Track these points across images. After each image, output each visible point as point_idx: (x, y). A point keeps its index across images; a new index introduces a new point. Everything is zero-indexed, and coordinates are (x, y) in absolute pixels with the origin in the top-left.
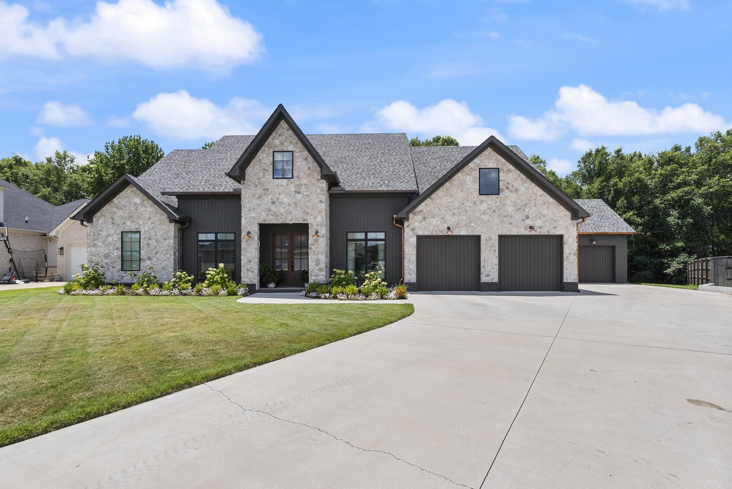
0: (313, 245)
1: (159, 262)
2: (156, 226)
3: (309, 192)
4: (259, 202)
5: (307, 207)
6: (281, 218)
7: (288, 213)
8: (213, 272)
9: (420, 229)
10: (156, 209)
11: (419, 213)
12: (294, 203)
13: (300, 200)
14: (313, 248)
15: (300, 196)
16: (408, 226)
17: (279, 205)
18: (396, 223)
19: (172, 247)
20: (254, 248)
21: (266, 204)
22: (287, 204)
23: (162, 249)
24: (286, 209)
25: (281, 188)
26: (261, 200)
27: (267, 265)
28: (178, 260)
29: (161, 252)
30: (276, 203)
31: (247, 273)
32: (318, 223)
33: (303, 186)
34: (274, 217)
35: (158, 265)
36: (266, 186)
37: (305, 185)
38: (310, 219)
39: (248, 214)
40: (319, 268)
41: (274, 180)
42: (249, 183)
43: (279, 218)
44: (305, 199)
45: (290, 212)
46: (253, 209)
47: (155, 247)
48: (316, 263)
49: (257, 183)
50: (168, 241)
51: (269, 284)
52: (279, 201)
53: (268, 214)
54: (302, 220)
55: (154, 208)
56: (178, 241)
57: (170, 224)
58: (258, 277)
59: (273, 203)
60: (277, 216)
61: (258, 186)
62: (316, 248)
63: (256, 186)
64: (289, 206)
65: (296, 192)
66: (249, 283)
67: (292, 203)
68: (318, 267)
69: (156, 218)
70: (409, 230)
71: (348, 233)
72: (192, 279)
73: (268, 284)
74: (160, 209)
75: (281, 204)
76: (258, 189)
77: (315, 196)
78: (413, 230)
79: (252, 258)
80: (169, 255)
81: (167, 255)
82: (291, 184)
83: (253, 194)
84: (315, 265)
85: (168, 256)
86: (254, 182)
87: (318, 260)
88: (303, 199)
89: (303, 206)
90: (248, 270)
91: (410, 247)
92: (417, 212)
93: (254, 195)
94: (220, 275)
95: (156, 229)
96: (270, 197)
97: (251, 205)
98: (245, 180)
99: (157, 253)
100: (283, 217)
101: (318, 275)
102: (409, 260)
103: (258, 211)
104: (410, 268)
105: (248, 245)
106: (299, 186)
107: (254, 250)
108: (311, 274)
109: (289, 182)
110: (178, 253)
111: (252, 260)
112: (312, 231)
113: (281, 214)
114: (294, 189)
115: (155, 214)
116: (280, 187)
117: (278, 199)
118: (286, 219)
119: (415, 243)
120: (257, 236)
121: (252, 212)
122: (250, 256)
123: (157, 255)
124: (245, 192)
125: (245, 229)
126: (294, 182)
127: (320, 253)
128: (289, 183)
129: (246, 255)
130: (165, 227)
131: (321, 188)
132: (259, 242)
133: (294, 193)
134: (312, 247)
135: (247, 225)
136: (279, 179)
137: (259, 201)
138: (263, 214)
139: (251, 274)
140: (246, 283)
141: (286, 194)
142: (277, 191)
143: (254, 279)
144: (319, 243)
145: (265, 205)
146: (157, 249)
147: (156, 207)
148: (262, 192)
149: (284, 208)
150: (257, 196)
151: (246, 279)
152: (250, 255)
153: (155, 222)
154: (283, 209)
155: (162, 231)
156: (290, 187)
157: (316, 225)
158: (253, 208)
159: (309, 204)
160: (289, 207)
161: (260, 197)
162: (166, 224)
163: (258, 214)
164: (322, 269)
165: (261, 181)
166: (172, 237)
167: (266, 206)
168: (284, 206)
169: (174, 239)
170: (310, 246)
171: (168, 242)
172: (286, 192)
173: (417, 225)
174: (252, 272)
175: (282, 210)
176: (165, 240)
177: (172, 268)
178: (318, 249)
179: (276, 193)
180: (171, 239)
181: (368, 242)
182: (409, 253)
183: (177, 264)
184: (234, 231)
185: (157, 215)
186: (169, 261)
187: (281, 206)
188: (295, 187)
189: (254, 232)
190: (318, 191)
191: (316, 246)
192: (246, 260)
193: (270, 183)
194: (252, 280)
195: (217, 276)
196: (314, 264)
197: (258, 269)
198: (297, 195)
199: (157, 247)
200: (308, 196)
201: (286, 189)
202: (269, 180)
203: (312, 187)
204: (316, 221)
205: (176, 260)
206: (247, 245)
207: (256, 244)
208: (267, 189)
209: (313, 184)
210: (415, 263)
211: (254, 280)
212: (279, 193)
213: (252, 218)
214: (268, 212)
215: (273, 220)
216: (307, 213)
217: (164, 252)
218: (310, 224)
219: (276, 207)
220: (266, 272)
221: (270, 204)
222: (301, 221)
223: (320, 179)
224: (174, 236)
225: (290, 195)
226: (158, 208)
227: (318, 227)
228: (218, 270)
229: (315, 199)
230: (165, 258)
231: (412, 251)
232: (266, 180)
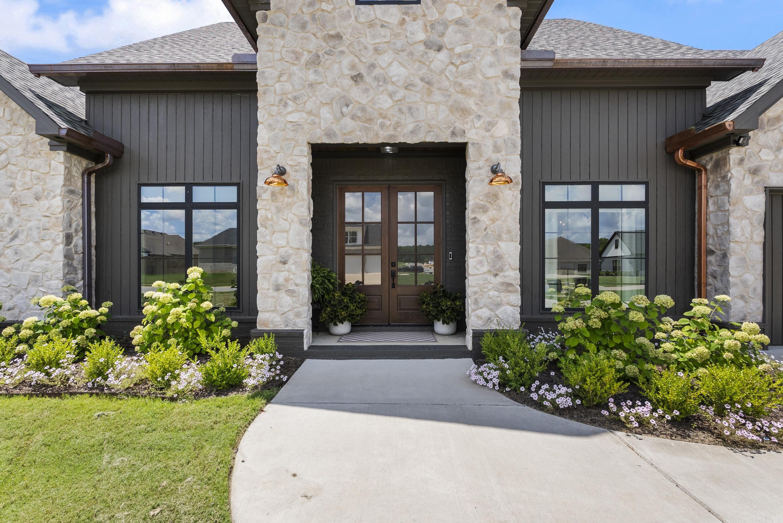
0: (484, 209)
1: (22, 261)
2: (13, 161)
3: (470, 46)
4: (312, 77)
5: (464, 92)
6: (382, 126)
7: (405, 109)
8: (165, 295)
9: (776, 169)
10: (13, 111)
11: (773, 125)
12: (422, 80)
13: (442, 72)
14: (484, 218)
15: (442, 56)
16: (742, 161)
17: (375, 84)
18: (685, 157)
19: (57, 218)
20: (296, 219)
21: (334, 84)
22: (400, 84)
23: (31, 224)
24: (398, 97)
25: (383, 31)
26: (320, 69)
27: (329, 272)
28: (84, 258)
29: (25, 233)
30: (367, 79)
31: (272, 297)
32: (500, 142)
33: (452, 28)
34: (360, 124)
35: (17, 269)
36: (334, 27)
37: (459, 22)
38: (474, 131)
39: (279, 114)
40: (503, 284)
41: (361, 6)
42: (282, 17)
43: (376, 127)
44: (457, 67)
45: (410, 108)
46: (295, 99)
47: (11, 220)
48: (493, 266)
49: (307, 18)
50: (46, 202)
51: (336, 325)
52: (377, 72)
53: (342, 113)
54: (449, 132)
55: (7, 110)
56: (83, 204)
57: (54, 154)
58: (309, 310)
59: (357, 78)
60: (370, 120)
61: (311, 27)
62: (493, 220)
63: (303, 26)
64: (406, 88)
65: (428, 45)
66: (282, 327)
67: (417, 81)
68: (499, 279)
69: (14, 138)
70: (743, 172)
71: (547, 187)
72: (101, 314)
73: (332, 325)
74: (24, 112)
75: (381, 83)
76: (309, 34)
77: (489, 58)
78: (755, 172)
79: (291, 252)
80: (49, 242)
81: (46, 242)
82: (414, 20)
83: (294, 52)
84: (489, 271)
85: (47, 244)
86: (296, 15)
87: (499, 257)
88: (451, 67)
89: (452, 90)
90: (277, 288)
91: (745, 222)
92: (766, 120)
93: (297, 56)
94: (190, 305)
95: (13, 168)
96: (346, 61)
97: (288, 87)
98: (268, 9)
99: (15, 237)
100: (388, 123)
101: (499, 305)
102: (743, 259)
103: (309, 106)
104: (744, 283)
105: (279, 210)
106: (440, 28)
107: (296, 227)
108: (476, 302)
109: (406, 14)
110: (83, 238)
111: (289, 256)
112: (480, 168)
113: (381, 114)
114: (421, 36)
115: (9, 126)
116: (379, 29)
117: (372, 66)
118: (399, 129)
119: (761, 209)
120: (305, 184)
121: (290, 109)
122: (284, 244)
123: (17, 242)
124: (270, 44)
125: (269, 159)
126: (424, 15)
127: (504, 236)
128: (406, 17)
129: (271, 242)
130: (38, 161)
131: (507, 34)
132: (312, 201)
133: (422, 48)
134: (478, 216)
135: (275, 148)
136: (375, 6)
137: (311, 71)
138: (326, 114)
139: (286, 300)
140: (271, 327)
141: (397, 52)
142: (369, 41)
143: (298, 315)
144: (502, 204)
145: (331, 86)
146: (15, 226)
147: (14, 105)
148: (324, 44)
149: (391, 95)
150: (305, 57)
151: (272, 315)
152: (283, 242)
153: (10, 149)
154: (389, 100)
155: (29, 173)
156: (409, 28)
157: (491, 148)
158: (295, 94)
159: (471, 82)
160: (406, 92)
161: (315, 61)
162: (42, 153)
163: (310, 113)
164: (511, 285)
165: (320, 13)
166: (58, 191)
167: (335, 90)
168: (390, 88)
169: (64, 197)
170: (473, 211)
171: (47, 205)
172: (399, 45)
173: (768, 158)
174: (290, 293)
175: (385, 102)
176: (38, 198)
177: (58, 278)
178: (498, 223)
179: (366, 48)
180: (54, 196)
181: (601, 211)
182: (743, 239)
183: (80, 267)
184: (235, 180)
185: (14, 127)
186: (49, 259)
187: (381, 89)
188: (426, 31)
189: (297, 171)
190: (500, 43)
191: (492, 213)
192: (271, 257)
193: (346, 16)
194: (292, 317)
195: (181, 308)
196: (485, 269)
197: (308, 283)
198: (432, 53)
199: (16, 219)
200: (468, 56)
201: (396, 35)
202: (345, 9)
203: (478, 29)
204: (492, 137)
205: (76, 256)
206: (273, 209)
207: (302, 206)
208: (338, 37)
209: (484, 22)
210: (759, 267)
211: (298, 320)
212: (376, 50)
213: (289, 126)
214: (341, 108)
215: (358, 133)
216: (464, 111)
217: (35, 233)
218: (473, 144)
219: (366, 90)
220: (328, 291)
221: (348, 82)
222: (445, 137)
223: (505, 4)
224: (66, 189)
225: (412, 54)
226: (19, 108)
227: (499, 155)
228: (184, 288)
229: (491, 65)
230: (37, 251)
231: (752, 232)
232: (334, 9)
